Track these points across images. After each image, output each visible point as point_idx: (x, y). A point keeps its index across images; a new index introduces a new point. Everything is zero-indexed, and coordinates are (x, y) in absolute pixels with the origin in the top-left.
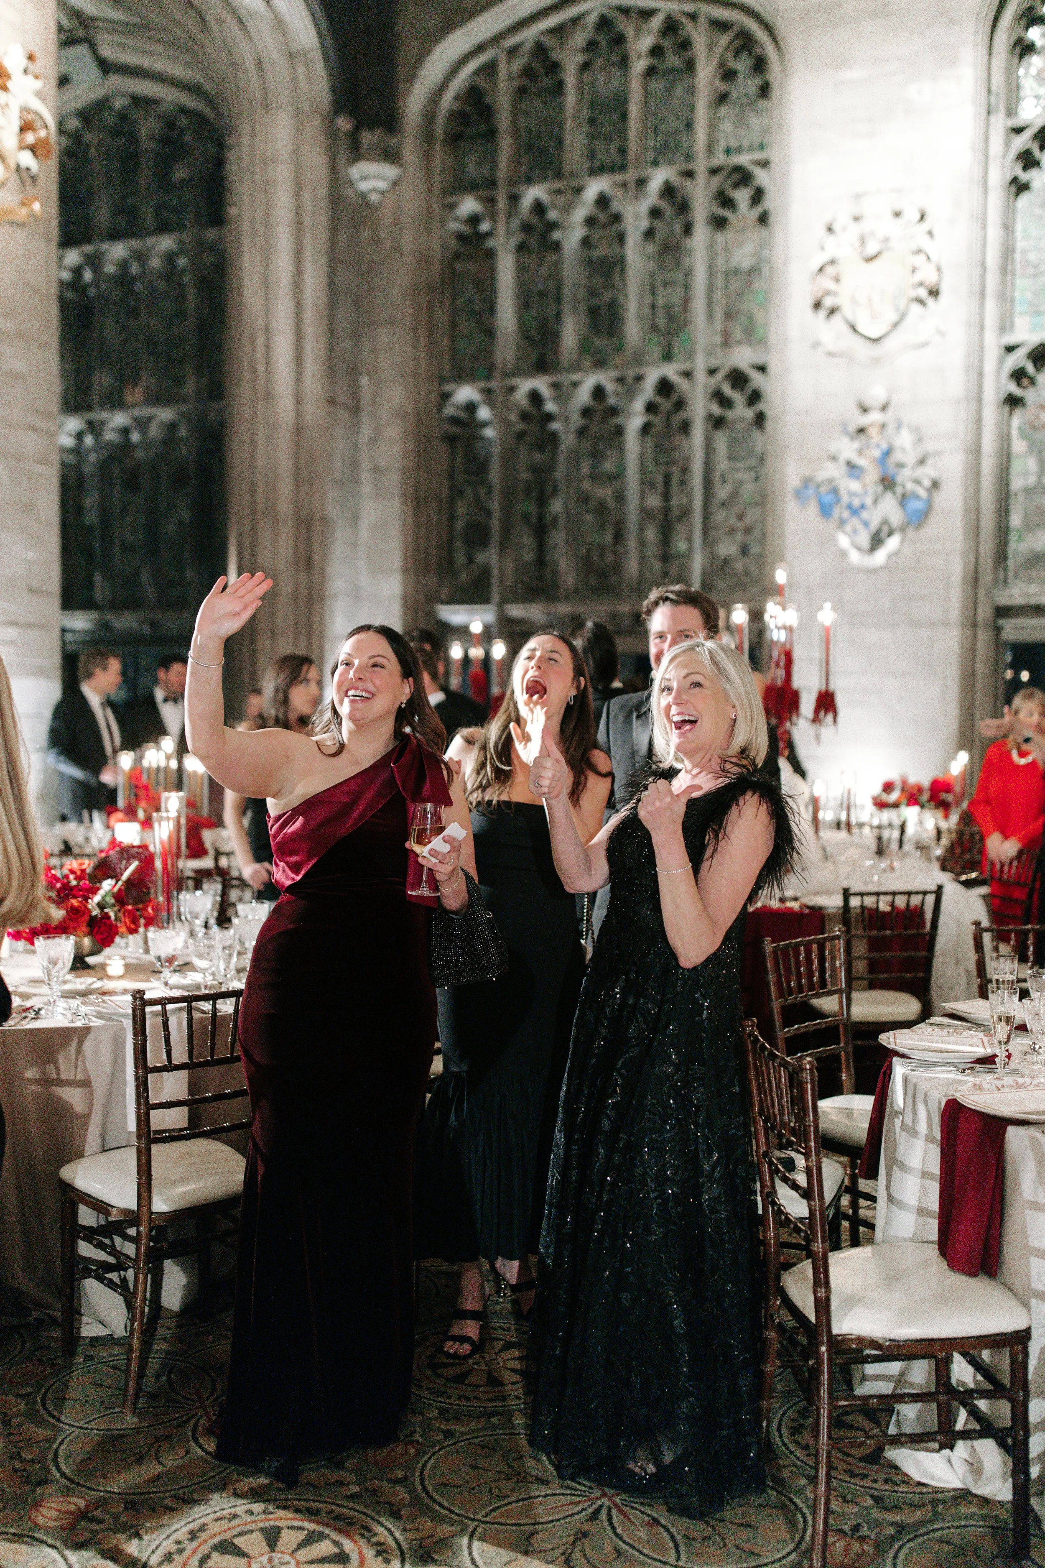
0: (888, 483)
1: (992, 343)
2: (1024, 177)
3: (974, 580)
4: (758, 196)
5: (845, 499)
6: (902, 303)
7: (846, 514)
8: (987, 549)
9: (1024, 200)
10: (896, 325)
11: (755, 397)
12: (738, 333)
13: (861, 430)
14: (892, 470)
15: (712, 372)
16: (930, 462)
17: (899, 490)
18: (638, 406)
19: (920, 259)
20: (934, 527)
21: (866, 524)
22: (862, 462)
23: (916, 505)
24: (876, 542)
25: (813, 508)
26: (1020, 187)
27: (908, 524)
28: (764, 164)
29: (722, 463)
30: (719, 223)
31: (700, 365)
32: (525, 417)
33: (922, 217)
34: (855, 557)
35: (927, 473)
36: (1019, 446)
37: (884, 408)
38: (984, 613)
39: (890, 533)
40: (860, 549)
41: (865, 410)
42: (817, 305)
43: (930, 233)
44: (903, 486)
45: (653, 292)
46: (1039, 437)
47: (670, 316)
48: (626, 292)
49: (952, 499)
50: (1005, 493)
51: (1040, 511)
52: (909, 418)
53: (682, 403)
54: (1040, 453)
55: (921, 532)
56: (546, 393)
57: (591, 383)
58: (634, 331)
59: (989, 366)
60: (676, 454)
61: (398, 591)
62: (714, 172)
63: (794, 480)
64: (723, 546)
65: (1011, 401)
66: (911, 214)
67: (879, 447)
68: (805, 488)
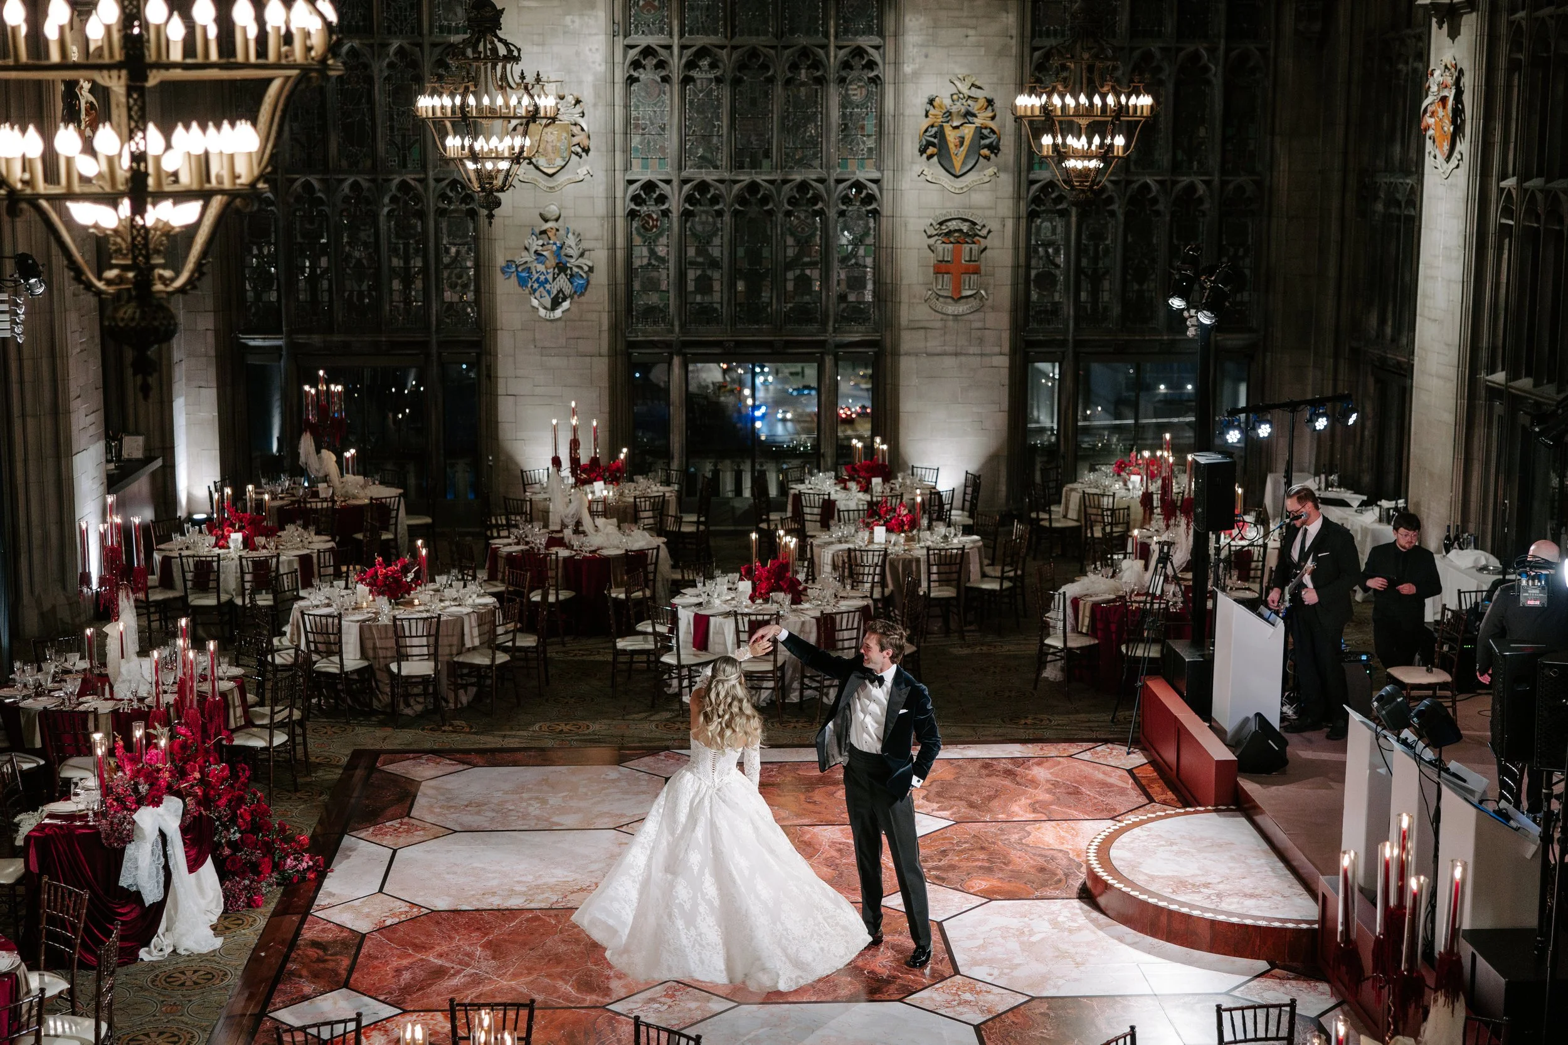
0: (562, 268)
1: (620, 180)
2: (636, 74)
3: (614, 328)
5: (535, 276)
6: (566, 155)
7: (536, 285)
8: (621, 307)
9: (635, 87)
10: (563, 167)
11: (468, 198)
13: (544, 232)
14: (564, 259)
15: (438, 180)
16: (587, 253)
17: (569, 272)
18: (386, 200)
19: (576, 130)
20: (590, 295)
21: (549, 292)
22: (544, 252)
23: (579, 282)
24: (555, 303)
25: (514, 279)
26: (632, 80)
27: (575, 292)
29: (445, 239)
31: (431, 176)
32: (298, 199)
33: (578, 102)
34: (542, 312)
35: (585, 262)
36: (637, 240)
37: (557, 220)
38: (621, 346)
39: (564, 300)
40: (545, 308)
41: (546, 221)
43: (583, 115)
44: (571, 268)
45: (391, 119)
46: (649, 234)
47: (404, 136)
48: (373, 119)
49: (600, 278)
50: (630, 271)
51: (650, 279)
52: (572, 226)
53: (418, 199)
54: (651, 243)
55: (583, 299)
56: (316, 185)
57: (350, 181)
58: (381, 147)
59: (619, 194)
60: (412, 232)
61: (211, 327)
62: (434, 45)
63: (500, 261)
64: (448, 295)
65: (632, 215)
66: (571, 99)
67: (555, 244)
68: (508, 267)
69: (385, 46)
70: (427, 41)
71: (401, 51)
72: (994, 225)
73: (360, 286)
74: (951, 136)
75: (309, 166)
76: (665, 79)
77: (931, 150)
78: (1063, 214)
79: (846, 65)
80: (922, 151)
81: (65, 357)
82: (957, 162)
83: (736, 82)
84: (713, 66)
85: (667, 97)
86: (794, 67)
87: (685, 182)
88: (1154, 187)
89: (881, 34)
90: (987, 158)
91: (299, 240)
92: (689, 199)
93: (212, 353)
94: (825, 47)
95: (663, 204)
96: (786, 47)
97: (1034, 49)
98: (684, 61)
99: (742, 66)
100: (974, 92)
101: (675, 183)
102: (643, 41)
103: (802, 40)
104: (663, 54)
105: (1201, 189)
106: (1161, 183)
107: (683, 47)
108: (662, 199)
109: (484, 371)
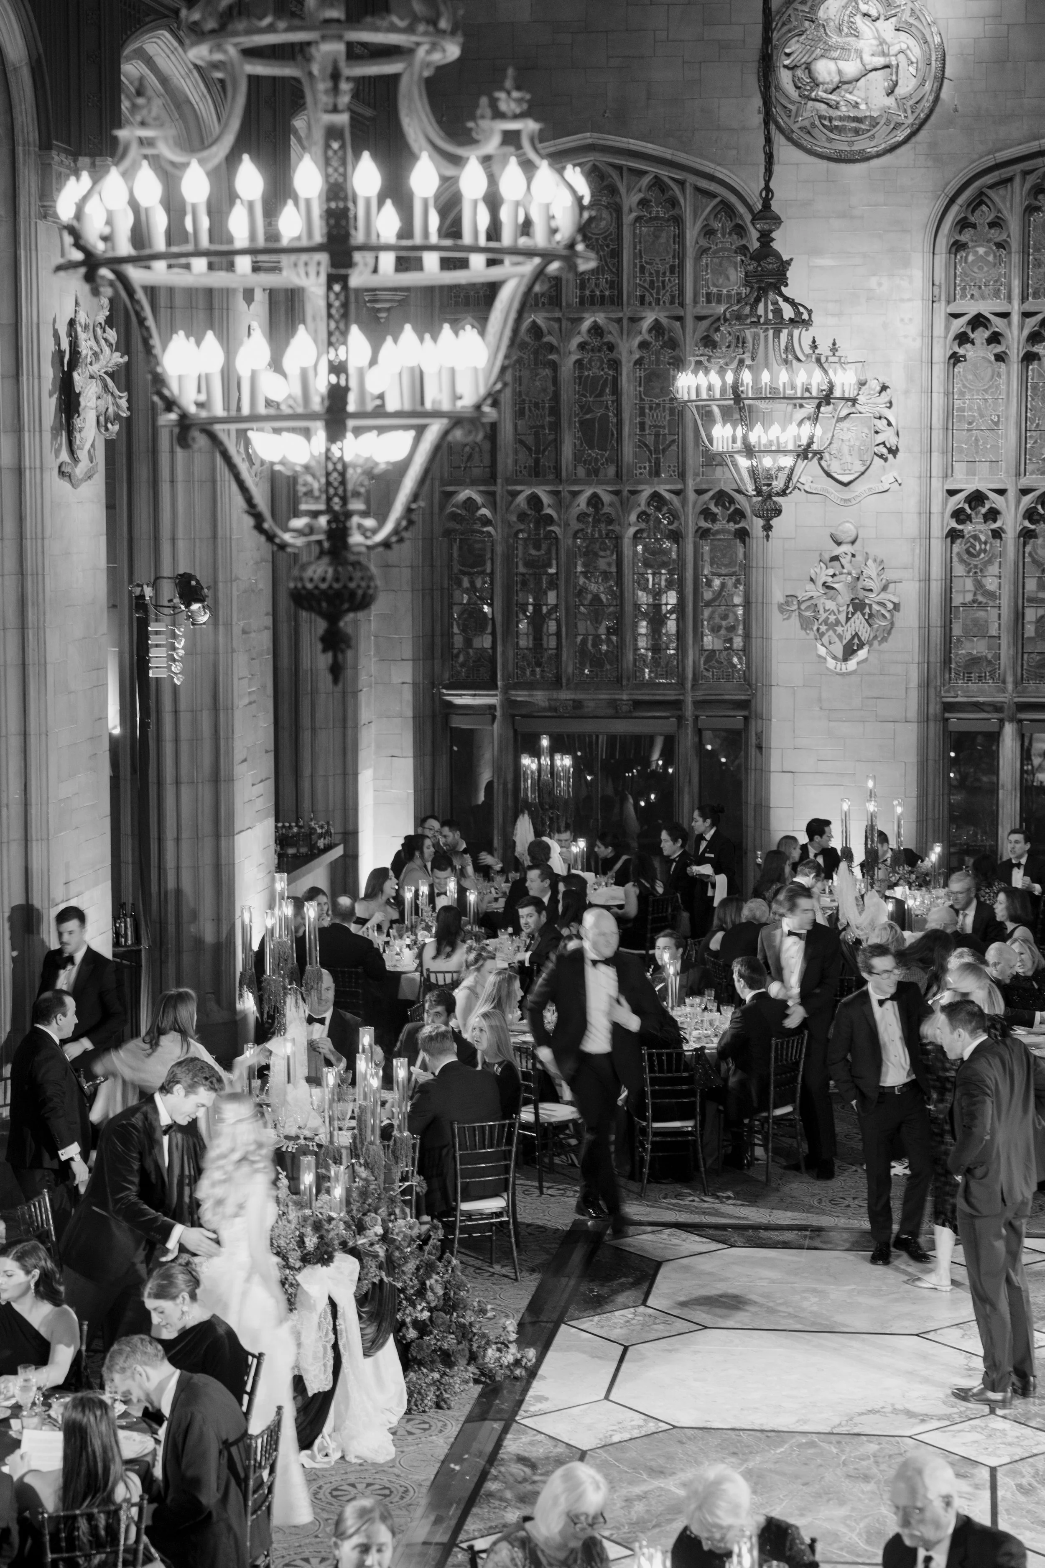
0: (858, 605)
1: (938, 489)
2: (961, 351)
3: (926, 684)
5: (823, 616)
6: (868, 457)
7: (823, 628)
8: (936, 657)
9: (960, 370)
10: (863, 473)
11: (737, 515)
13: (835, 558)
14: (862, 594)
15: (701, 492)
16: (891, 586)
17: (867, 610)
18: (633, 517)
19: (881, 425)
20: (896, 641)
21: (840, 637)
22: (836, 585)
23: (880, 623)
24: (849, 651)
25: (795, 620)
26: (957, 360)
27: (875, 637)
29: (707, 569)
31: (691, 485)
32: (523, 517)
34: (831, 663)
35: (890, 597)
36: (959, 569)
38: (935, 708)
39: (861, 646)
40: (835, 658)
41: (839, 544)
43: (890, 405)
44: (870, 606)
45: (642, 414)
46: (974, 561)
47: (657, 435)
48: (619, 414)
49: (909, 618)
50: (949, 610)
51: (976, 622)
52: (875, 550)
53: (674, 516)
54: (976, 573)
55: (884, 645)
56: (545, 499)
57: (588, 493)
58: (628, 450)
59: (936, 508)
60: (665, 559)
61: (409, 679)
62: (700, 318)
63: (778, 596)
64: (709, 641)
65: (953, 535)
67: (849, 574)
68: (787, 603)
69: (635, 320)
70: (690, 312)
71: (657, 327)
73: (597, 629)
75: (536, 473)
76: (1000, 358)
81: (230, 709)
85: (1002, 382)
87: (1025, 492)
91: (522, 569)
92: (1030, 514)
93: (409, 713)
95: (995, 521)
98: (1026, 332)
101: (1012, 494)
102: (972, 308)
104: (998, 324)
107: (1026, 315)
108: (994, 515)
109: (753, 740)
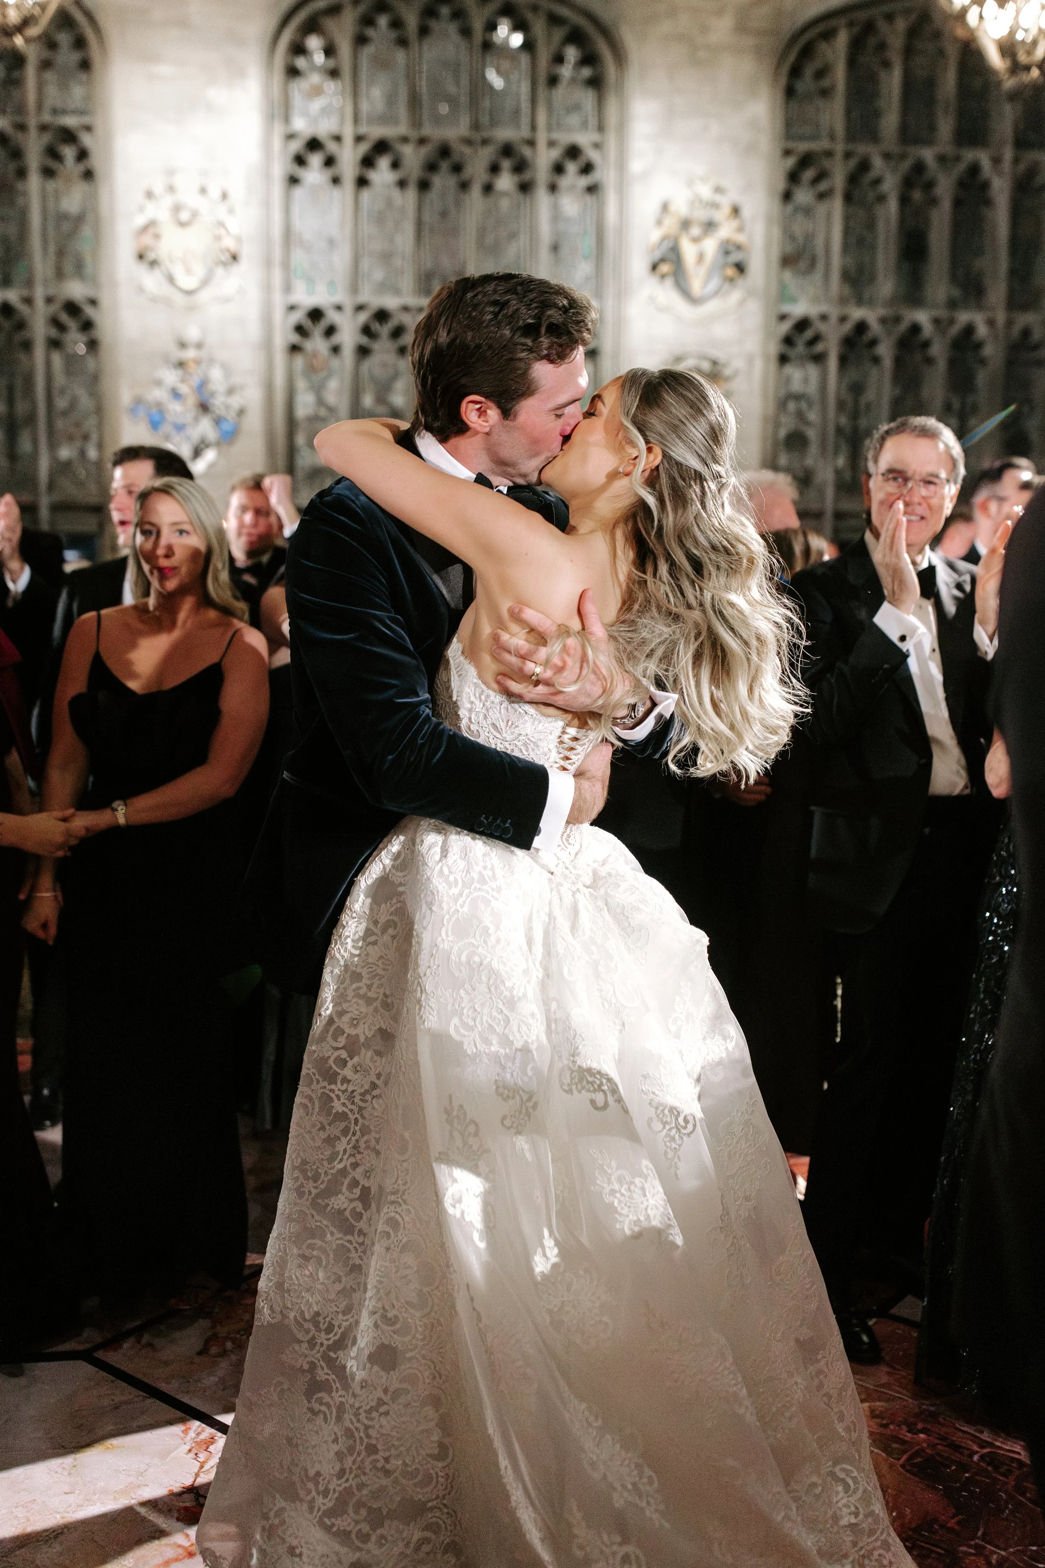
0: (204, 407)
1: (279, 302)
2: (297, 173)
4: (83, 155)
5: (170, 418)
6: (209, 264)
7: (172, 430)
8: (281, 463)
9: (298, 192)
10: (206, 282)
11: (87, 326)
12: (68, 268)
13: (181, 365)
14: (206, 397)
15: (49, 300)
16: (237, 392)
17: (213, 413)
19: (223, 231)
20: (241, 444)
21: (188, 439)
22: (184, 389)
23: (226, 427)
25: (144, 423)
26: (293, 181)
27: (221, 440)
28: (88, 128)
29: (60, 379)
30: (48, 173)
31: (39, 294)
33: (224, 196)
35: (235, 402)
36: (301, 384)
37: (199, 346)
39: (208, 446)
41: (183, 347)
42: (141, 257)
44: (216, 410)
46: (315, 377)
49: (254, 423)
50: (292, 423)
52: (219, 356)
53: (21, 325)
54: (318, 390)
55: (232, 446)
59: (278, 321)
62: (43, 128)
63: (125, 397)
64: (65, 453)
65: (295, 349)
66: (214, 192)
67: (196, 378)
68: (136, 405)
70: (32, 121)
72: (738, 363)
74: (689, 251)
76: (336, 181)
77: (665, 268)
78: (819, 359)
79: (559, 169)
80: (654, 267)
82: (696, 286)
83: (424, 186)
84: (395, 165)
85: (337, 204)
86: (495, 169)
87: (360, 308)
88: (928, 329)
89: (601, 128)
90: (731, 280)
92: (366, 330)
94: (531, 143)
95: (333, 337)
96: (485, 142)
97: (787, 153)
98: (358, 156)
99: (431, 167)
100: (718, 198)
101: (348, 310)
102: (307, 130)
103: (504, 134)
104: (332, 147)
105: (982, 330)
106: (937, 321)
107: (359, 139)
108: (330, 331)
109: (108, 543)
